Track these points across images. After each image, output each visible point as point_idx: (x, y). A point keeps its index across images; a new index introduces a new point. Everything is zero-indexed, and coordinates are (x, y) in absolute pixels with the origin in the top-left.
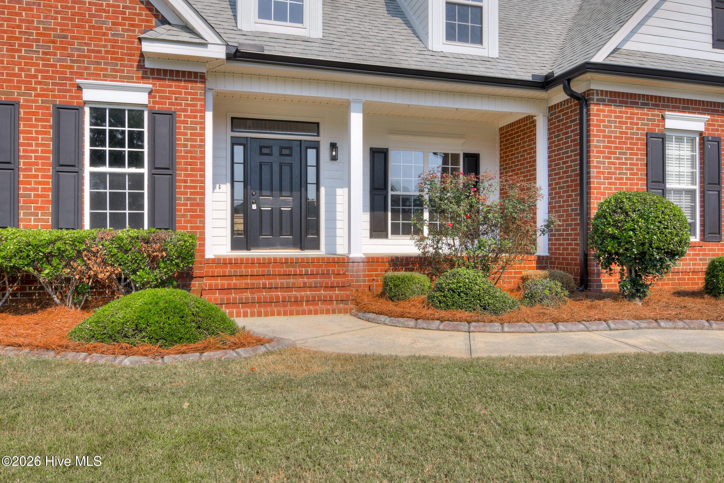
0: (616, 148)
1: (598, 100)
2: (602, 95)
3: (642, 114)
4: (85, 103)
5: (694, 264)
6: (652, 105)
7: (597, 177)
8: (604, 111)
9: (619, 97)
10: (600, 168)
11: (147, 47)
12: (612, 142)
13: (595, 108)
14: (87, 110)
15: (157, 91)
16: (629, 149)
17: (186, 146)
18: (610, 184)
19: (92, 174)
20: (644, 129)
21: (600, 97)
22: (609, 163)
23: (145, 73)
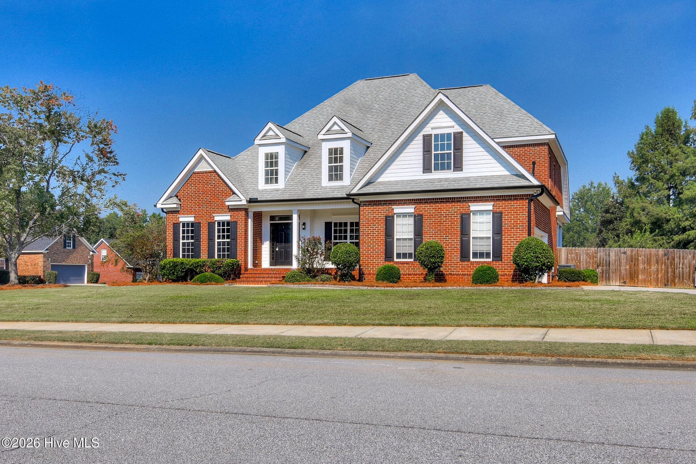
0: (371, 223)
1: (363, 205)
2: (365, 202)
3: (383, 208)
4: (215, 221)
5: (408, 271)
6: (388, 204)
7: (362, 236)
8: (366, 209)
9: (373, 202)
10: (364, 232)
11: (227, 204)
12: (369, 221)
13: (362, 208)
14: (216, 223)
15: (233, 215)
16: (377, 223)
17: (240, 232)
18: (368, 238)
19: (218, 242)
20: (384, 214)
21: (364, 203)
22: (368, 230)
23: (229, 210)
